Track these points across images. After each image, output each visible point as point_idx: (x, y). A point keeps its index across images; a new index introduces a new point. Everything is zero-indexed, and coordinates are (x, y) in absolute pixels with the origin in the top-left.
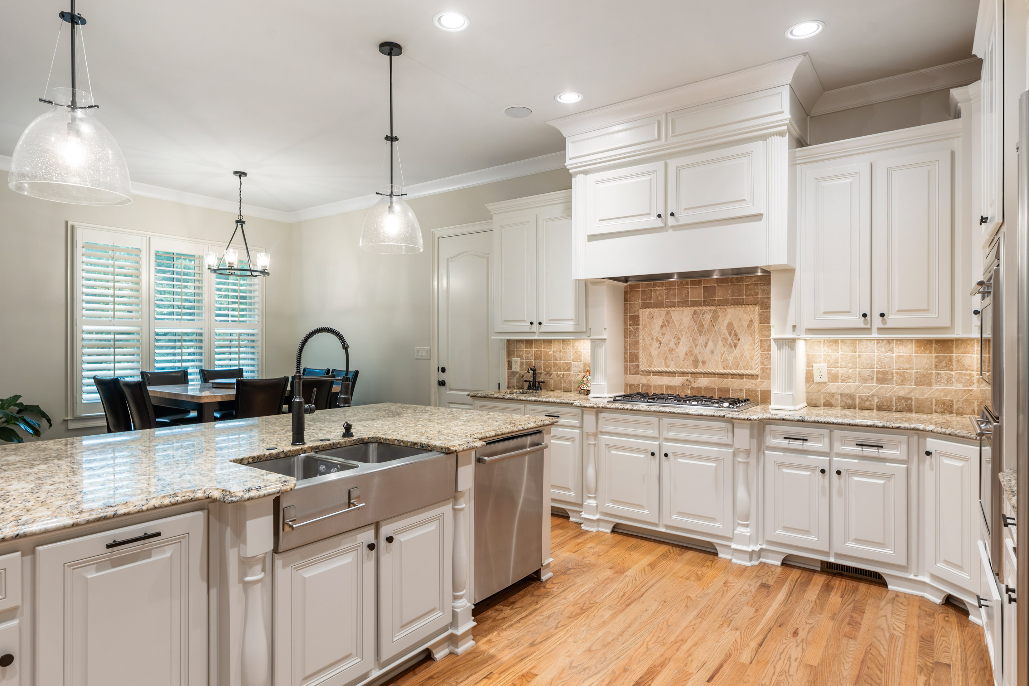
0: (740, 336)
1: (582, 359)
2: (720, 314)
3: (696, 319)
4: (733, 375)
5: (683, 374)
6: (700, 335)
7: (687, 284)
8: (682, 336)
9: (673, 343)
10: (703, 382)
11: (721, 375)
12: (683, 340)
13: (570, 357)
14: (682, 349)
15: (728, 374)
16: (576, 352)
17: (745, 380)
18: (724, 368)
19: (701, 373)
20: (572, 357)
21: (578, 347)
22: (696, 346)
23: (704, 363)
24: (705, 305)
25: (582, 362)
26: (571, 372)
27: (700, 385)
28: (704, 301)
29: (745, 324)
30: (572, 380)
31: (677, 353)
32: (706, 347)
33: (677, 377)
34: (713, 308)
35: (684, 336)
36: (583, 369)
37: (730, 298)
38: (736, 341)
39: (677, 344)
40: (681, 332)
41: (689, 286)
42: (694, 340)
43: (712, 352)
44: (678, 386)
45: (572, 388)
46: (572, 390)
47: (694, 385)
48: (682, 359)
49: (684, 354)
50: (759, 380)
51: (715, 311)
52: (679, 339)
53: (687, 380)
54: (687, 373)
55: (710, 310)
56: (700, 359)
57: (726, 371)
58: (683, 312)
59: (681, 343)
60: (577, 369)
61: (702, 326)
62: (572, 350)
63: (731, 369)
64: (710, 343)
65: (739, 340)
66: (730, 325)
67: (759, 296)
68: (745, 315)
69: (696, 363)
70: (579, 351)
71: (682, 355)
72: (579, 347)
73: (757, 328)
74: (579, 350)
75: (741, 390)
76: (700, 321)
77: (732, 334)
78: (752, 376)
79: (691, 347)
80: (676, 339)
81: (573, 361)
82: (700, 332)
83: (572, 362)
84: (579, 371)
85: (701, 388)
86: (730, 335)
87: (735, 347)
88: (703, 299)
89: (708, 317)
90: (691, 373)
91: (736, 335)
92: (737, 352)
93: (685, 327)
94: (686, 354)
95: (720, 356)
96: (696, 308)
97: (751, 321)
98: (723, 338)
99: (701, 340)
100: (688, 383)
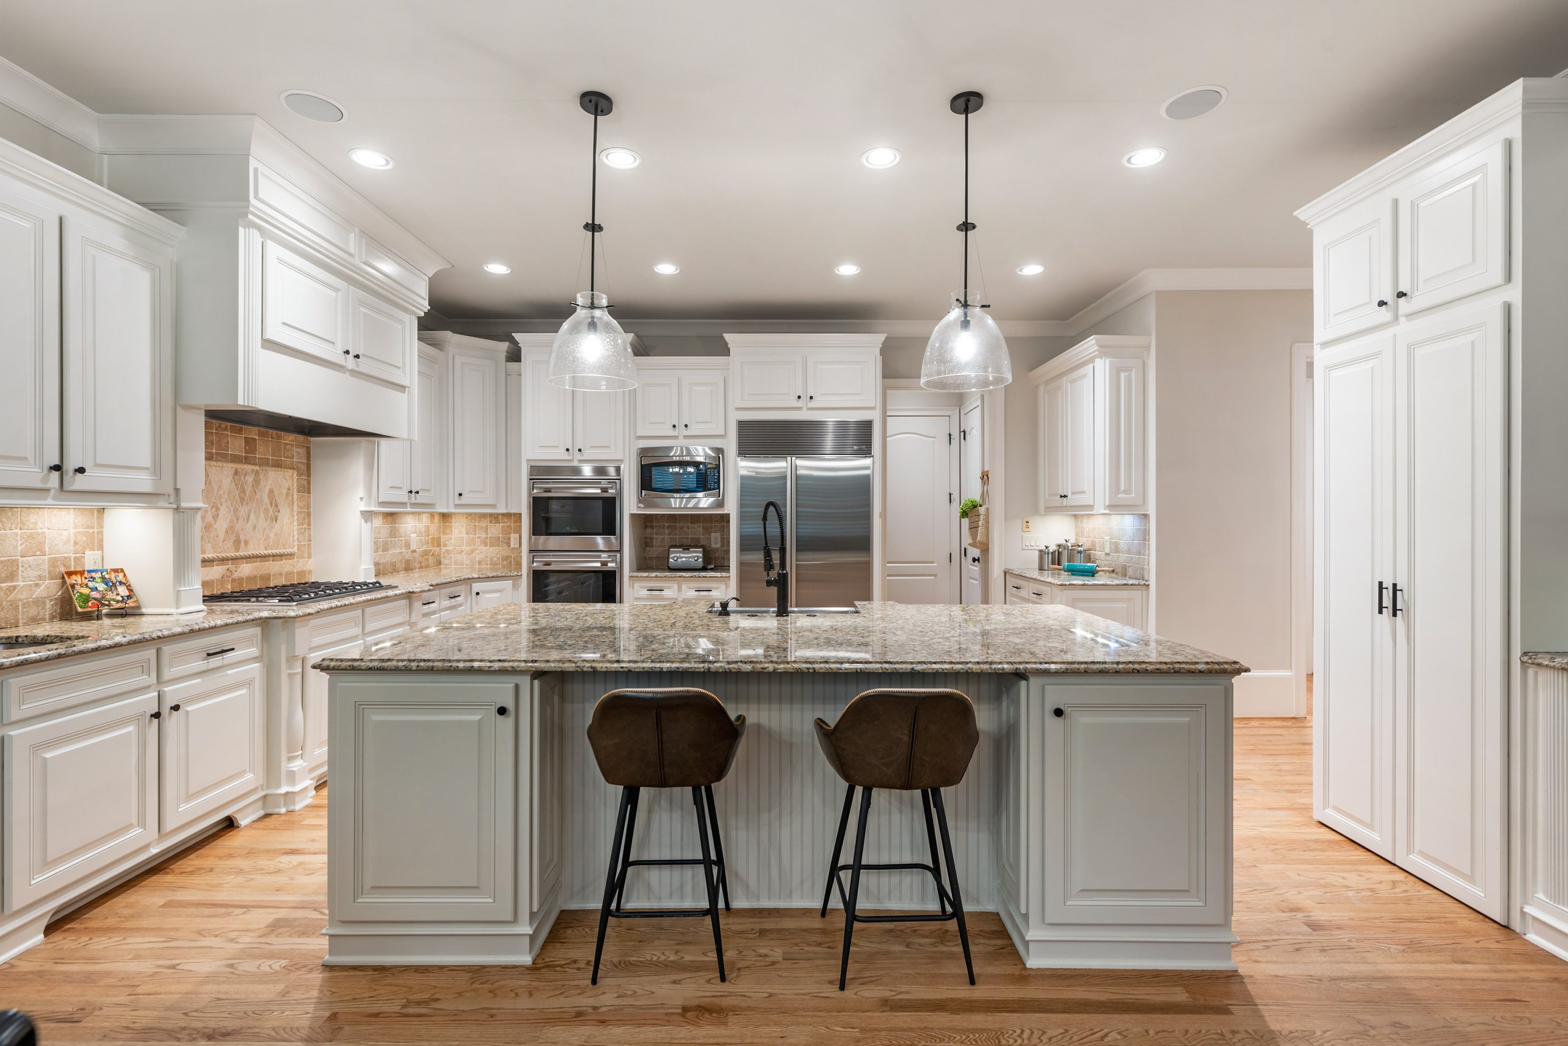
0: (280, 507)
1: (47, 549)
2: (261, 477)
3: (237, 481)
4: (274, 556)
5: (223, 560)
6: (242, 505)
7: (226, 429)
8: (221, 505)
9: (211, 515)
10: (246, 570)
11: (263, 558)
12: (223, 511)
13: (15, 547)
14: (221, 526)
15: (269, 556)
16: (31, 536)
17: (284, 561)
18: (266, 548)
19: (242, 558)
20: (20, 548)
21: (36, 524)
22: (238, 519)
23: (246, 543)
24: (246, 463)
25: (46, 557)
26: (18, 580)
27: (241, 575)
28: (246, 457)
29: (285, 492)
30: (20, 600)
31: (216, 530)
32: (248, 520)
33: (215, 567)
34: (257, 468)
35: (224, 504)
36: (49, 572)
37: (271, 458)
38: (276, 513)
39: (216, 517)
40: (220, 498)
41: (229, 433)
42: (236, 511)
43: (254, 528)
44: (217, 580)
45: (20, 617)
46: (21, 622)
47: (236, 575)
48: (222, 539)
49: (224, 531)
50: (295, 560)
51: (257, 473)
52: (217, 509)
53: (228, 569)
54: (228, 559)
55: (253, 471)
56: (242, 538)
57: (270, 552)
58: (222, 469)
59: (220, 515)
60: (33, 574)
61: (244, 491)
62: (18, 531)
63: (272, 549)
64: (252, 516)
65: (279, 511)
66: (271, 491)
67: (295, 460)
68: (284, 481)
69: (237, 543)
70: (39, 534)
71: (222, 534)
72: (40, 524)
73: (295, 497)
74: (40, 531)
75: (281, 574)
76: (242, 485)
77: (273, 505)
78: (290, 556)
79: (232, 521)
80: (214, 510)
81: (22, 557)
82: (242, 499)
83: (21, 559)
84: (40, 578)
85: (243, 578)
86: (271, 506)
87: (276, 520)
88: (244, 454)
89: (250, 479)
90: (233, 559)
91: (276, 506)
92: (277, 527)
93: (224, 492)
94: (227, 532)
95: (262, 533)
96: (238, 466)
97: (289, 489)
98: (265, 509)
99: (243, 511)
100: (228, 573)
